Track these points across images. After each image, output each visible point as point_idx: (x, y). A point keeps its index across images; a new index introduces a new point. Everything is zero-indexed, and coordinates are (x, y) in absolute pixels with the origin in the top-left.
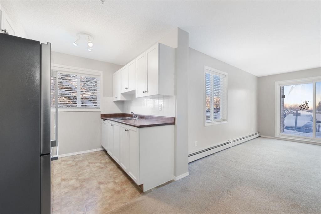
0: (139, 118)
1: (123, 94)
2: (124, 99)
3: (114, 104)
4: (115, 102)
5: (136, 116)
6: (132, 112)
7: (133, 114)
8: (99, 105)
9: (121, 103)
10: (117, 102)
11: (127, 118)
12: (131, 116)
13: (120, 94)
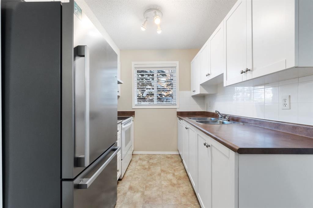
0: (229, 121)
1: (203, 85)
2: (205, 92)
3: (192, 99)
4: (193, 97)
5: (225, 117)
6: (217, 110)
7: (219, 113)
8: (176, 101)
9: (200, 98)
10: (196, 97)
11: (209, 119)
12: (215, 115)
13: (199, 86)
